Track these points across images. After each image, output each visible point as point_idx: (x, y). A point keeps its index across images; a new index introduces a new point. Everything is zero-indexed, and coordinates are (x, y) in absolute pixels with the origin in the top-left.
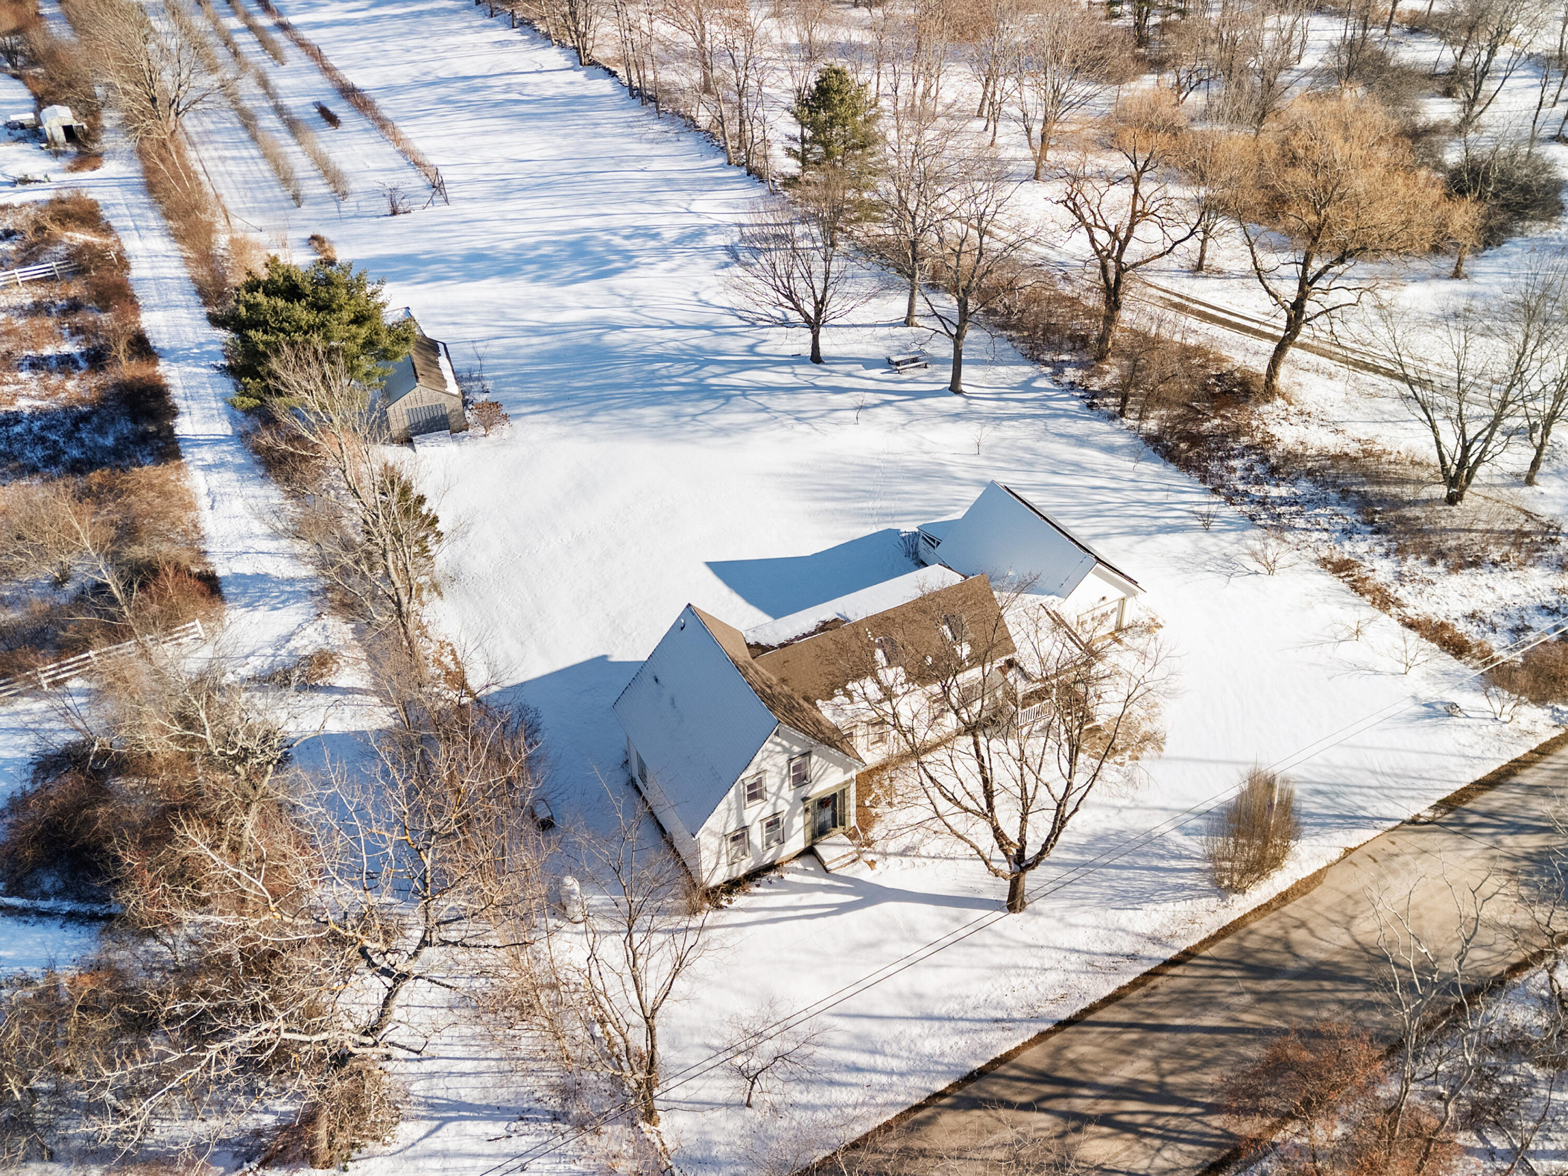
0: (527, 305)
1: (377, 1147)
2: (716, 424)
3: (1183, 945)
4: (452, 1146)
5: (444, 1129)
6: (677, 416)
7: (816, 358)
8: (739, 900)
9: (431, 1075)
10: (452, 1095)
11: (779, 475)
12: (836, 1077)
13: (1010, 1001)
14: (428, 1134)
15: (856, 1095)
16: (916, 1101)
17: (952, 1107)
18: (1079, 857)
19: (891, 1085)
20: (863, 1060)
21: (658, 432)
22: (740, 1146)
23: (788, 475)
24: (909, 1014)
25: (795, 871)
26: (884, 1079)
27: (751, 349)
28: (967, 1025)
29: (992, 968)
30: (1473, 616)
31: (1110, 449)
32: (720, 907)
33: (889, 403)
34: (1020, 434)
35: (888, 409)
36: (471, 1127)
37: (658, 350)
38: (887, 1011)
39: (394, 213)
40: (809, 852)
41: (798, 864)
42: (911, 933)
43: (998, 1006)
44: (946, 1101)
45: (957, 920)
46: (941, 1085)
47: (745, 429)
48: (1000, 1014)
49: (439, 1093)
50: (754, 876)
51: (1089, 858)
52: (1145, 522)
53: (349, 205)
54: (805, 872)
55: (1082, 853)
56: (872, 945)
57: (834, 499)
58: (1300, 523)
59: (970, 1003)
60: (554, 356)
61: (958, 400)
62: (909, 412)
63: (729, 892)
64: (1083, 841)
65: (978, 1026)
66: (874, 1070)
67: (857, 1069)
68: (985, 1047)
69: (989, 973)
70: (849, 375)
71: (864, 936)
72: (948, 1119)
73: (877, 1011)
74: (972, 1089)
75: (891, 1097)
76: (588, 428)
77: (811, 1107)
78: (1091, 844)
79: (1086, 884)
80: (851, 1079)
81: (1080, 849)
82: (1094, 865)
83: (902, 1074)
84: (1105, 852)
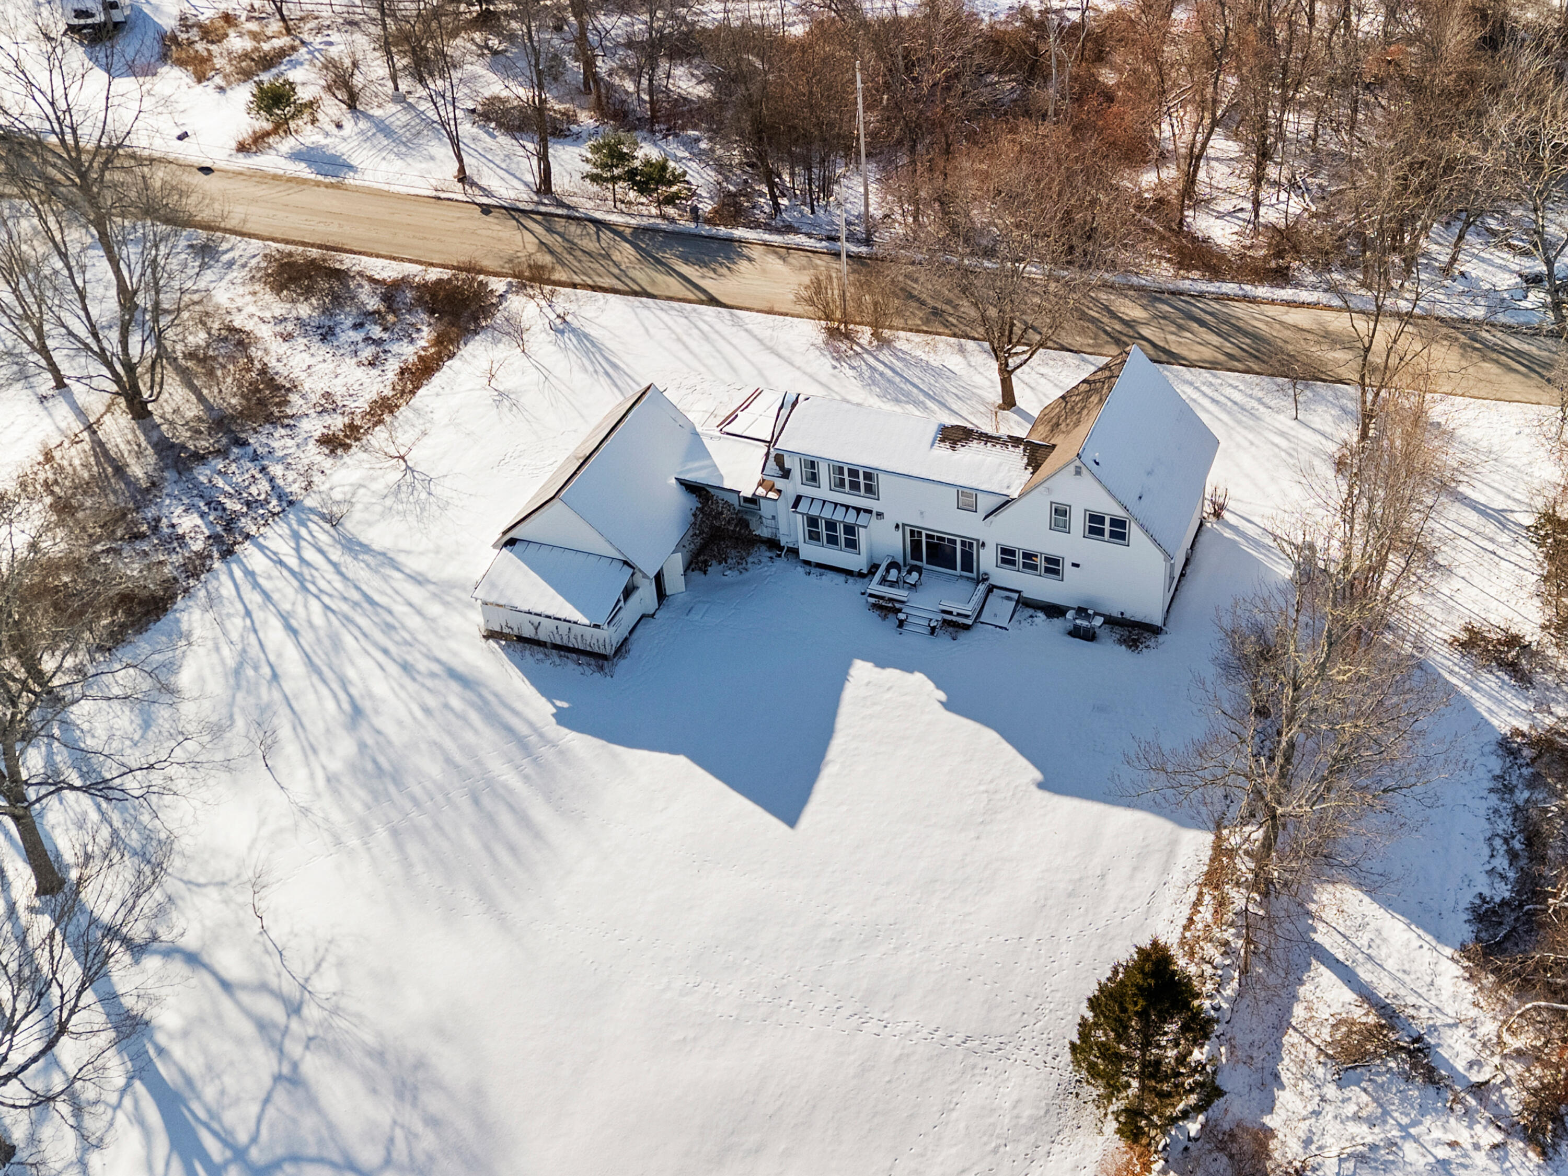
4: (1501, 498)
5: (1500, 508)
9: (1491, 540)
10: (1483, 520)
12: (1230, 405)
14: (1512, 511)
15: (1228, 391)
16: (1202, 370)
18: (927, 401)
19: (1204, 384)
22: (1320, 409)
26: (1204, 388)
36: (1482, 500)
44: (1183, 362)
49: (1492, 527)
51: (922, 398)
66: (1205, 394)
67: (1213, 400)
72: (1193, 357)
74: (1163, 357)
75: (1211, 379)
77: (1259, 400)
78: (908, 403)
79: (947, 391)
80: (1222, 399)
81: (917, 403)
82: (926, 394)
83: (1191, 384)
84: (908, 395)
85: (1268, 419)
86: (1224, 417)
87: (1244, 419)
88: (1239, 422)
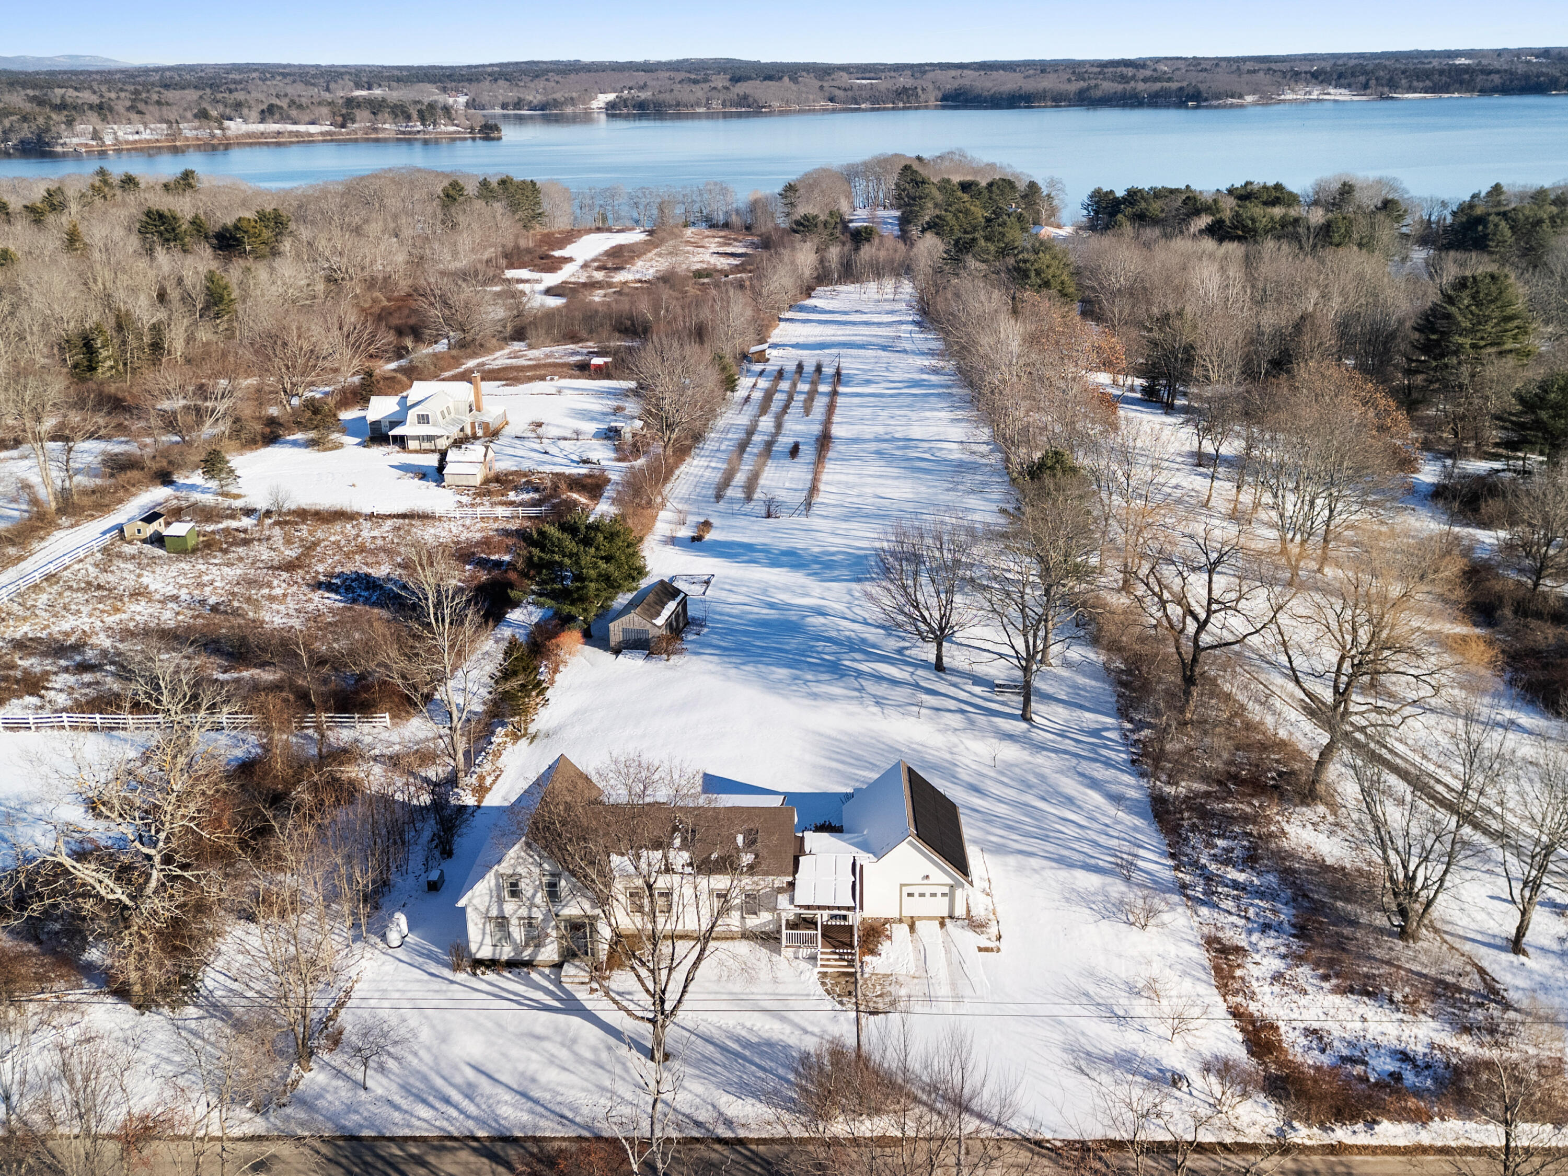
0: (787, 589)
1: (166, 1010)
2: (815, 690)
3: (742, 1133)
6: (796, 678)
7: (939, 667)
8: (491, 976)
10: (229, 1005)
11: (820, 734)
12: (431, 1099)
13: (585, 1111)
15: (428, 1114)
16: (456, 1134)
17: (474, 1150)
19: (454, 1119)
20: (456, 1096)
21: (772, 686)
22: (336, 1106)
23: (829, 737)
24: (515, 1087)
25: (541, 974)
26: (455, 1114)
27: (900, 651)
28: (542, 1110)
29: (598, 1086)
30: (1315, 1032)
31: (1117, 799)
32: (475, 974)
33: (962, 711)
34: (1048, 763)
35: (959, 716)
37: (834, 634)
38: (503, 1078)
39: (769, 516)
40: (558, 966)
41: (547, 971)
42: (570, 1043)
43: (575, 1110)
44: (475, 1144)
45: (609, 1048)
46: (480, 1134)
47: (832, 698)
48: (570, 1115)
50: (511, 965)
51: (747, 1053)
52: (1076, 856)
53: (748, 507)
54: (547, 977)
55: (744, 1047)
56: (539, 1038)
57: (843, 762)
58: (1229, 904)
59: (559, 1099)
60: (764, 623)
61: (1024, 726)
62: (972, 722)
63: (488, 967)
64: (754, 1040)
65: (548, 1114)
66: (456, 1107)
67: (447, 1101)
68: (536, 1127)
69: (593, 1088)
70: (955, 685)
71: (539, 1030)
72: (465, 1155)
73: (497, 1076)
74: (498, 1147)
75: (445, 1125)
76: (733, 672)
77: (397, 1108)
78: (759, 1044)
79: (725, 1067)
80: (438, 1104)
81: (747, 1044)
82: (745, 1058)
83: (468, 1117)
84: (762, 1054)
85: (394, 1087)
86: (439, 1082)
87: (418, 1084)
88: (425, 1079)
